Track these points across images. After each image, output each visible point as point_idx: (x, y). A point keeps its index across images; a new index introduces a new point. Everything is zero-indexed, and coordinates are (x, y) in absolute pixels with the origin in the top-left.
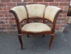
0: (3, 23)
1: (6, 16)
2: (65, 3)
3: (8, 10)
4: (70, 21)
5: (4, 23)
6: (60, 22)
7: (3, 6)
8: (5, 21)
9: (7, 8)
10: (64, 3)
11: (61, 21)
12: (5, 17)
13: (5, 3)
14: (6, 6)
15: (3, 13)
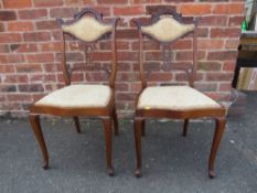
0: (36, 91)
1: (49, 68)
2: (227, 27)
3: (55, 50)
4: (252, 82)
5: (42, 90)
6: (215, 85)
7: (41, 39)
8: (44, 85)
9: (51, 46)
10: (224, 28)
11: (219, 83)
12: (44, 73)
13: (48, 31)
14: (49, 39)
15: (40, 59)
